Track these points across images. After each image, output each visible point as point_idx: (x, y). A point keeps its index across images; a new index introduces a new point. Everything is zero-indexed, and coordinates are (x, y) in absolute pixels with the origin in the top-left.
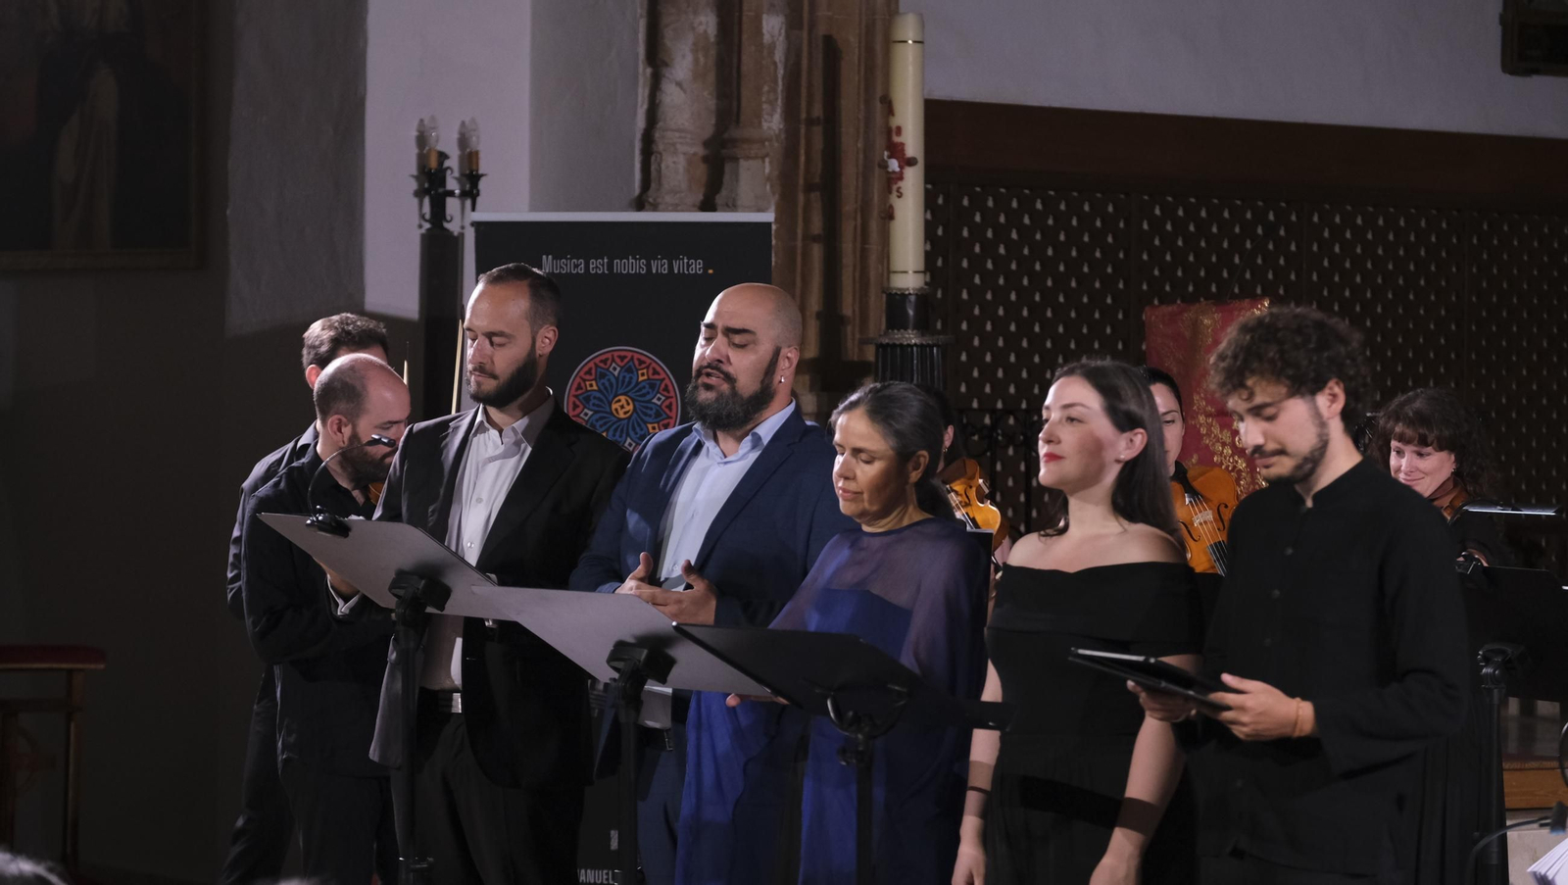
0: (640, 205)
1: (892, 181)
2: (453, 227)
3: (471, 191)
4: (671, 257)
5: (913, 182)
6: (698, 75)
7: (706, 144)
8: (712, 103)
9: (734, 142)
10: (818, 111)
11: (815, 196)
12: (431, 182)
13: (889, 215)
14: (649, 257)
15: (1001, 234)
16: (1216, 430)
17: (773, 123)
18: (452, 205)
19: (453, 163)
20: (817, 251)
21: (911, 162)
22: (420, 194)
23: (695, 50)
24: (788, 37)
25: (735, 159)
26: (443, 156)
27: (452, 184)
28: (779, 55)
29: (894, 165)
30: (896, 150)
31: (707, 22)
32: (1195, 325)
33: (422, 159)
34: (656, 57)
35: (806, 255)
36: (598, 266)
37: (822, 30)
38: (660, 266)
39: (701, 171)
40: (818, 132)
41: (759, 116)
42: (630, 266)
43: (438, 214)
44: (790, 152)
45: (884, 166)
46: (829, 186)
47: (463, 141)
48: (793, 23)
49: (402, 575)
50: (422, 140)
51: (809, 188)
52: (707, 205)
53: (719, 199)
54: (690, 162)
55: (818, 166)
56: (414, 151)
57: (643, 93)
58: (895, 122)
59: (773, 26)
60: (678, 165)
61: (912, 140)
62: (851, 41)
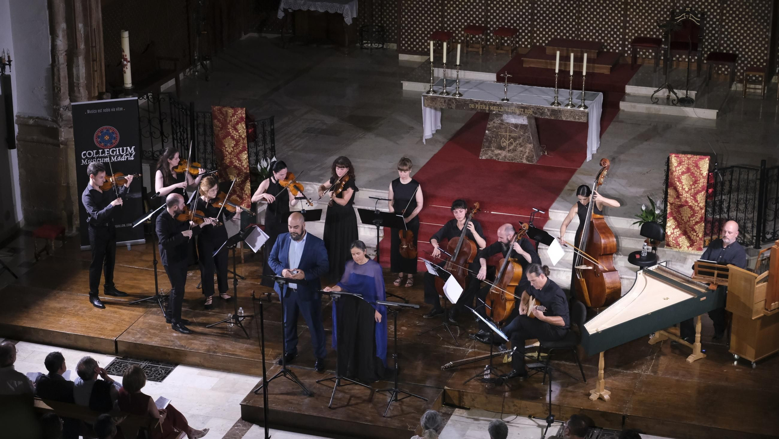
1: (125, 66)
3: (9, 64)
4: (115, 108)
5: (129, 65)
6: (64, 37)
8: (67, 42)
9: (76, 53)
13: (124, 72)
14: (111, 108)
16: (235, 132)
17: (83, 47)
21: (129, 62)
23: (62, 32)
24: (84, 28)
27: (6, 62)
28: (82, 32)
29: (125, 63)
30: (126, 60)
31: (64, 26)
32: (228, 112)
34: (53, 35)
36: (100, 111)
38: (113, 110)
42: (107, 110)
44: (87, 53)
45: (122, 62)
48: (85, 25)
57: (50, 41)
58: (124, 54)
59: (80, 26)
61: (128, 57)
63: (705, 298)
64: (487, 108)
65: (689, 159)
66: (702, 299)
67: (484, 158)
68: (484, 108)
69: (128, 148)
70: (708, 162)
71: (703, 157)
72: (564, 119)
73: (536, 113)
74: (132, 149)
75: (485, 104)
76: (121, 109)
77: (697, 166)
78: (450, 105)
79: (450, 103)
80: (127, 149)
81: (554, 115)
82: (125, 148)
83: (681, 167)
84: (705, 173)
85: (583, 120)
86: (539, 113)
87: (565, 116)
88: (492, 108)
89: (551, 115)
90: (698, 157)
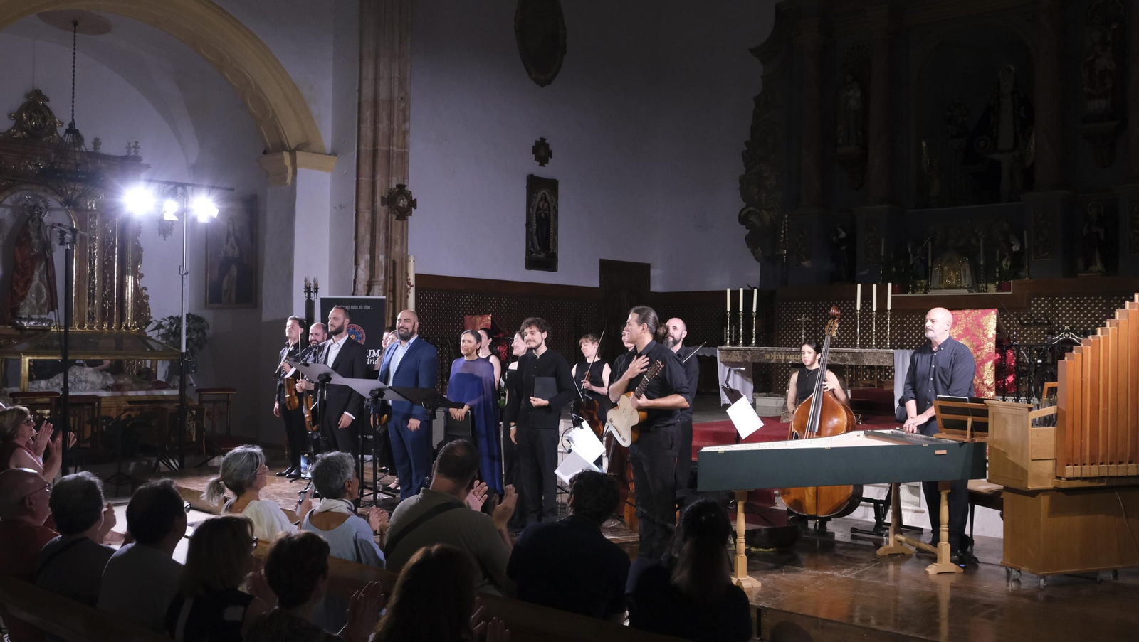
0: (353, 294)
1: (408, 290)
2: (312, 299)
3: (316, 292)
4: (363, 305)
5: (413, 290)
6: (366, 267)
7: (368, 282)
8: (369, 273)
9: (374, 281)
10: (392, 275)
11: (391, 293)
12: (308, 290)
13: (408, 297)
14: (359, 305)
15: (427, 301)
17: (382, 277)
18: (312, 294)
19: (312, 285)
20: (391, 304)
21: (412, 286)
22: (305, 292)
23: (365, 262)
24: (385, 260)
25: (374, 285)
26: (310, 284)
27: (312, 290)
28: (383, 263)
29: (409, 286)
30: (409, 283)
31: (368, 257)
32: (475, 320)
33: (305, 284)
34: (356, 263)
35: (389, 305)
37: (392, 259)
38: (361, 307)
39: (366, 287)
40: (391, 279)
41: (379, 276)
42: (355, 307)
43: (309, 296)
44: (386, 284)
45: (406, 287)
46: (394, 291)
47: (314, 281)
48: (386, 257)
49: (320, 375)
50: (306, 281)
51: (390, 291)
52: (368, 294)
53: (370, 293)
54: (364, 286)
55: (391, 287)
56: (304, 283)
57: (354, 271)
58: (409, 278)
59: (382, 257)
60: (362, 286)
61: (412, 281)
62: (398, 261)
63: (944, 452)
64: (783, 358)
65: (967, 316)
66: (938, 452)
67: (784, 422)
68: (780, 358)
69: (374, 351)
70: (995, 316)
71: (987, 311)
72: (867, 364)
73: (835, 359)
74: (378, 352)
75: (781, 354)
76: (369, 308)
77: (980, 326)
78: (746, 357)
79: (745, 355)
80: (372, 352)
81: (855, 359)
82: (370, 351)
83: (957, 328)
84: (991, 331)
85: (888, 363)
86: (838, 359)
87: (867, 360)
88: (788, 357)
89: (852, 361)
90: (980, 312)
